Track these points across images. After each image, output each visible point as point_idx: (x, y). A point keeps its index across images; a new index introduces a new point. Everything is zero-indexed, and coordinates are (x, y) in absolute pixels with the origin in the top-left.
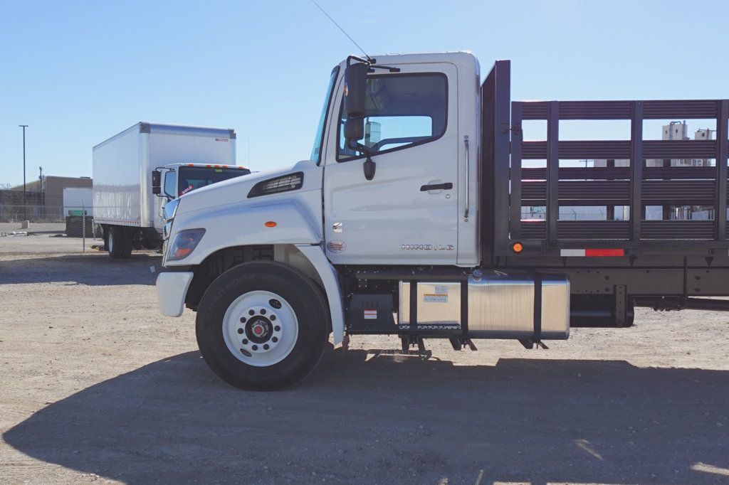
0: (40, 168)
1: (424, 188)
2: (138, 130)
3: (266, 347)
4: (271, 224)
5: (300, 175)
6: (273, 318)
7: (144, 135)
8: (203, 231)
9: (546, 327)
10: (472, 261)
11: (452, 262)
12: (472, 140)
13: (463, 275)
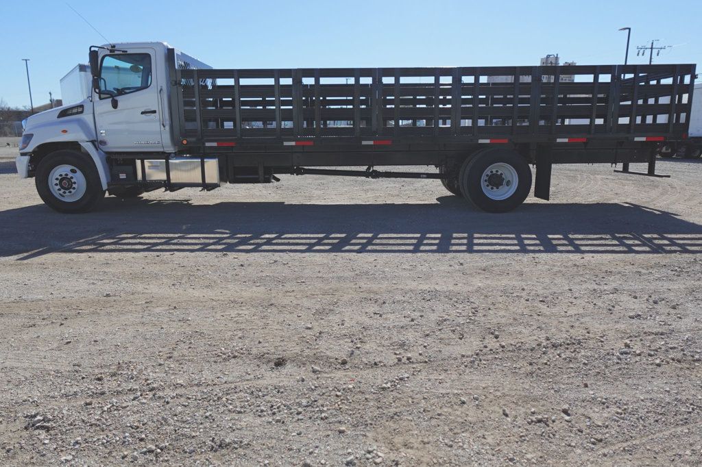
0: (50, 93)
1: (142, 113)
2: (78, 70)
3: (70, 192)
4: (65, 131)
5: (81, 106)
6: (72, 178)
7: (83, 73)
8: (32, 135)
9: (208, 181)
10: (171, 149)
11: (161, 150)
12: (165, 88)
13: (166, 156)
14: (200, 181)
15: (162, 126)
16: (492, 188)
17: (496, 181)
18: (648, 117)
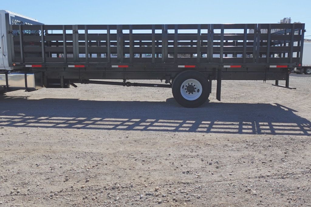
9: (29, 86)
10: (9, 69)
11: (4, 69)
12: (5, 35)
13: (6, 72)
14: (24, 86)
15: (4, 56)
16: (189, 94)
17: (191, 89)
18: (286, 53)
